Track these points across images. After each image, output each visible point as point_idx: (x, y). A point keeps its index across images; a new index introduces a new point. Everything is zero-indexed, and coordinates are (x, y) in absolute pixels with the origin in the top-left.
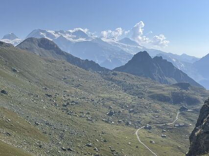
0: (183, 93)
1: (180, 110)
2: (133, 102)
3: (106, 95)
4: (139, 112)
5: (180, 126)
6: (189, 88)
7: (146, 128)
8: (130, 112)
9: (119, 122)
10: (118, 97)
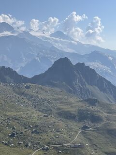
0: (88, 110)
1: (83, 129)
2: (37, 122)
3: (13, 114)
4: (41, 132)
5: (75, 147)
6: (97, 104)
7: (43, 149)
8: (32, 132)
9: (19, 144)
10: (24, 116)
